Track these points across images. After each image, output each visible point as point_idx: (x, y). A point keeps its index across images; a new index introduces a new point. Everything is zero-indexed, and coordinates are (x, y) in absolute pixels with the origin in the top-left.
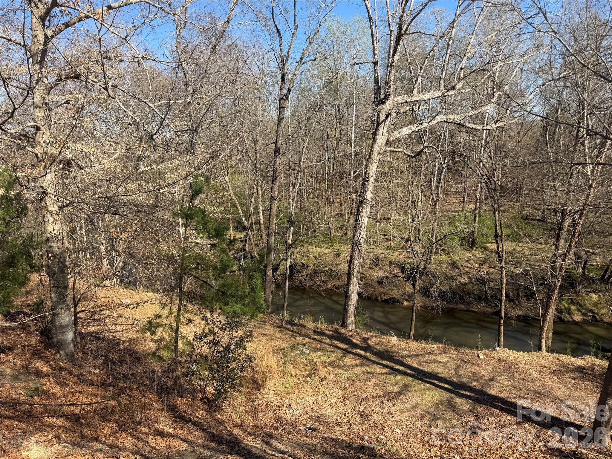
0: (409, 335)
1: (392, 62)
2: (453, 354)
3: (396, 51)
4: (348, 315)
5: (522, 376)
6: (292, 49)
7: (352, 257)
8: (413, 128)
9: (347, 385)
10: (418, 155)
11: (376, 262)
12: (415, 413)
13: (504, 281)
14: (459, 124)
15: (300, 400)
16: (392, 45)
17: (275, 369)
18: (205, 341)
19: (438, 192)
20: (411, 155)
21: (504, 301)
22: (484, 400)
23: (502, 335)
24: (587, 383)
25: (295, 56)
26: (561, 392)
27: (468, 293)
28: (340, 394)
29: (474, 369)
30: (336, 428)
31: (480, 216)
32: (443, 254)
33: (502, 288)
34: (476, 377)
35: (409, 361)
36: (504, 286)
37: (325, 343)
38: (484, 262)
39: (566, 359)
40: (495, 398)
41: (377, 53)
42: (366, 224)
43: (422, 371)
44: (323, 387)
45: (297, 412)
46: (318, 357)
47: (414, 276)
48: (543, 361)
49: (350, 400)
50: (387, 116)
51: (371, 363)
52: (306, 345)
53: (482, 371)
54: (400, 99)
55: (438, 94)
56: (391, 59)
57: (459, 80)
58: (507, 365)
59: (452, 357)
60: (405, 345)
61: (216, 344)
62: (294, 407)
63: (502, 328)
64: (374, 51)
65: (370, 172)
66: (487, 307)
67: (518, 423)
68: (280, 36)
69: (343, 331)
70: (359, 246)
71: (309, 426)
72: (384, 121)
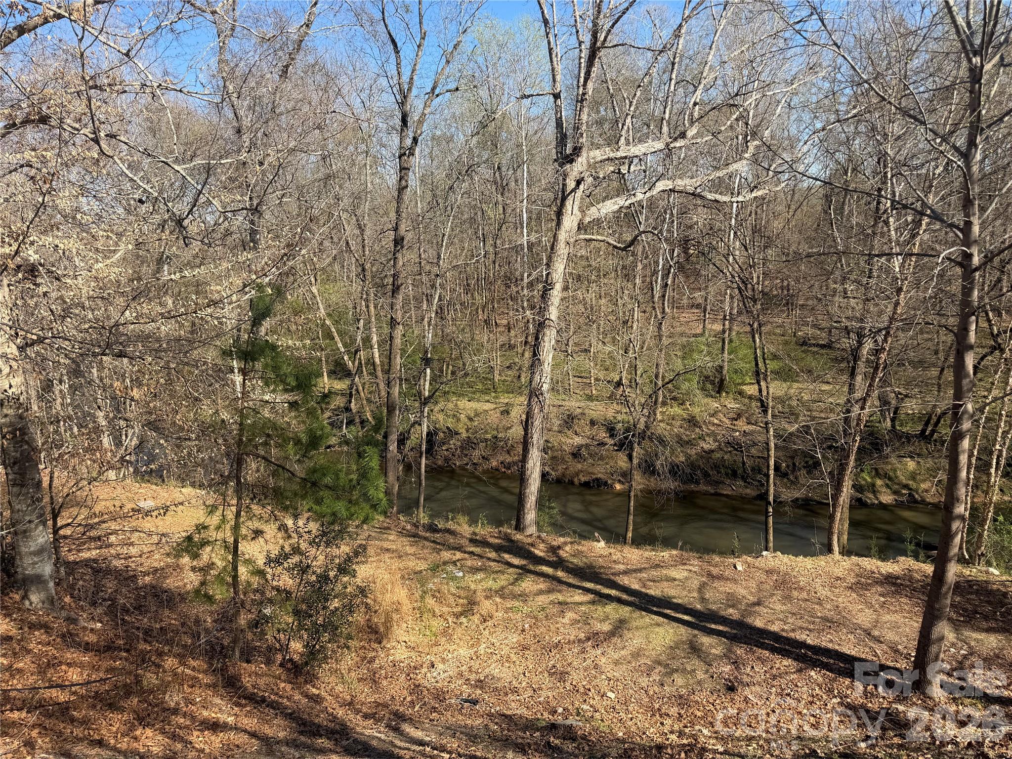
0: (625, 538)
1: (584, 94)
2: (695, 564)
3: (589, 75)
4: (526, 511)
5: (804, 595)
6: (418, 72)
7: (529, 415)
8: (621, 201)
9: (527, 626)
10: (630, 246)
11: (569, 421)
12: (638, 664)
13: (772, 445)
14: (693, 194)
15: (450, 656)
16: (583, 65)
17: (407, 606)
18: (286, 565)
19: (663, 304)
20: (619, 245)
21: (772, 477)
22: (745, 636)
23: (771, 531)
24: (902, 600)
25: (423, 83)
26: (864, 617)
27: (716, 467)
28: (515, 640)
29: (729, 587)
30: (511, 697)
31: (731, 341)
32: (675, 404)
33: (769, 456)
34: (732, 601)
35: (625, 581)
36: (772, 453)
37: (489, 559)
38: (739, 416)
39: (870, 564)
40: (763, 633)
41: (558, 78)
42: (550, 360)
43: (647, 595)
44: (487, 632)
45: (446, 674)
46: (479, 583)
47: (630, 442)
48: (836, 570)
49: (532, 649)
50: (578, 183)
51: (564, 588)
52: (458, 564)
53: (742, 591)
54: (598, 155)
55: (659, 145)
56: (581, 89)
57: (692, 123)
58: (780, 579)
59: (694, 569)
60: (619, 554)
61: (304, 569)
62: (440, 666)
63: (771, 520)
64: (554, 76)
65: (554, 275)
66: (746, 487)
67: (800, 671)
68: (397, 50)
69: (518, 537)
70: (540, 397)
71: (465, 696)
72: (574, 191)
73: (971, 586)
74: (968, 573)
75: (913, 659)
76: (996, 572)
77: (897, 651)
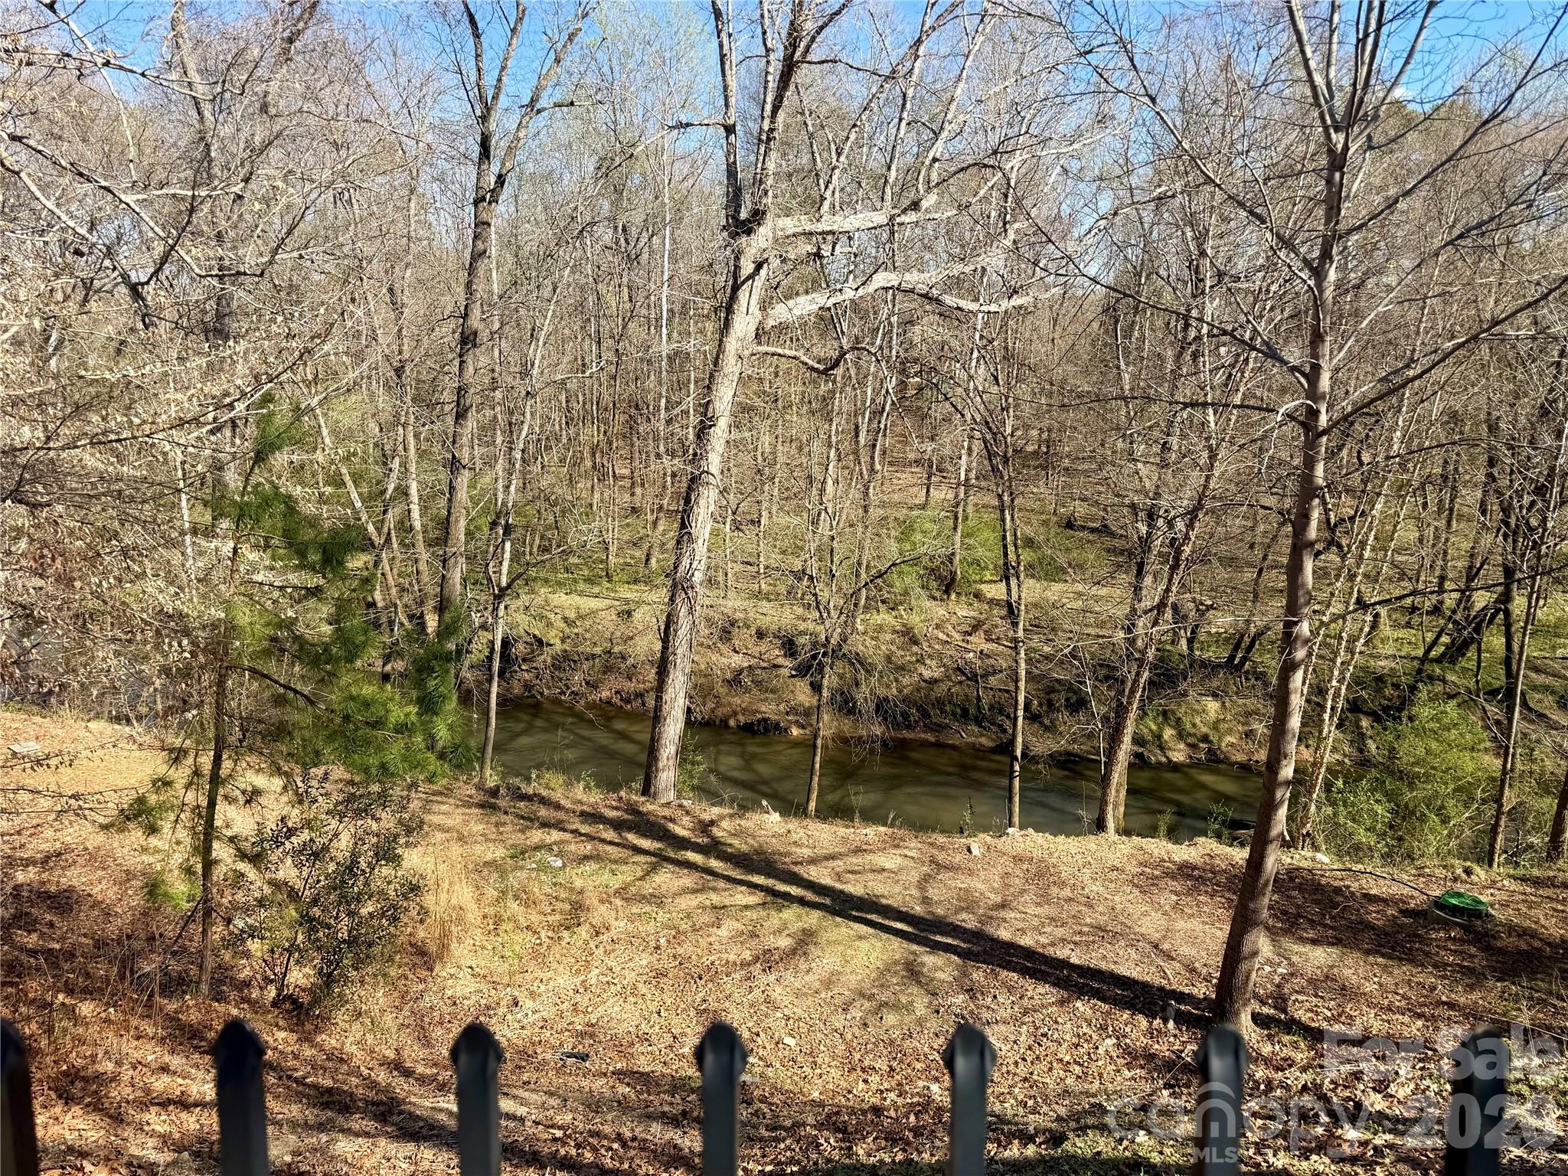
0: (806, 808)
1: (772, 130)
2: (914, 846)
3: (781, 102)
4: (661, 765)
5: (1067, 892)
6: (510, 72)
7: (670, 621)
8: (821, 299)
9: (663, 941)
10: (832, 368)
11: (726, 632)
12: (830, 994)
13: (1023, 674)
14: (925, 296)
15: (543, 988)
16: (770, 85)
17: (473, 915)
18: (288, 845)
19: (872, 458)
20: (817, 366)
21: (1020, 721)
22: (985, 952)
23: (1017, 799)
24: (1201, 898)
25: (517, 89)
26: (1150, 924)
27: (939, 703)
28: (644, 962)
29: (962, 882)
30: (638, 1048)
31: (966, 518)
32: (882, 608)
33: (1017, 688)
34: (968, 902)
35: (814, 873)
36: (1022, 684)
37: (603, 841)
38: (975, 628)
39: (1160, 847)
40: (1010, 947)
41: (732, 101)
42: (707, 536)
43: (842, 892)
44: (601, 950)
45: (536, 1016)
46: (589, 879)
47: (820, 663)
48: (1111, 856)
49: (670, 975)
50: (759, 266)
51: (721, 884)
52: (555, 848)
53: (977, 885)
54: (788, 225)
55: (881, 218)
56: (766, 123)
57: (929, 189)
58: (1033, 869)
59: (910, 854)
60: (801, 833)
61: (317, 854)
62: (528, 1004)
63: (1017, 783)
64: (726, 98)
65: (717, 404)
66: (982, 735)
67: (1062, 1002)
68: (477, 35)
69: (649, 807)
70: (690, 592)
71: (567, 1048)
72: (751, 277)
73: (1292, 879)
74: (1289, 860)
75: (1215, 981)
76: (1326, 859)
77: (1193, 970)
